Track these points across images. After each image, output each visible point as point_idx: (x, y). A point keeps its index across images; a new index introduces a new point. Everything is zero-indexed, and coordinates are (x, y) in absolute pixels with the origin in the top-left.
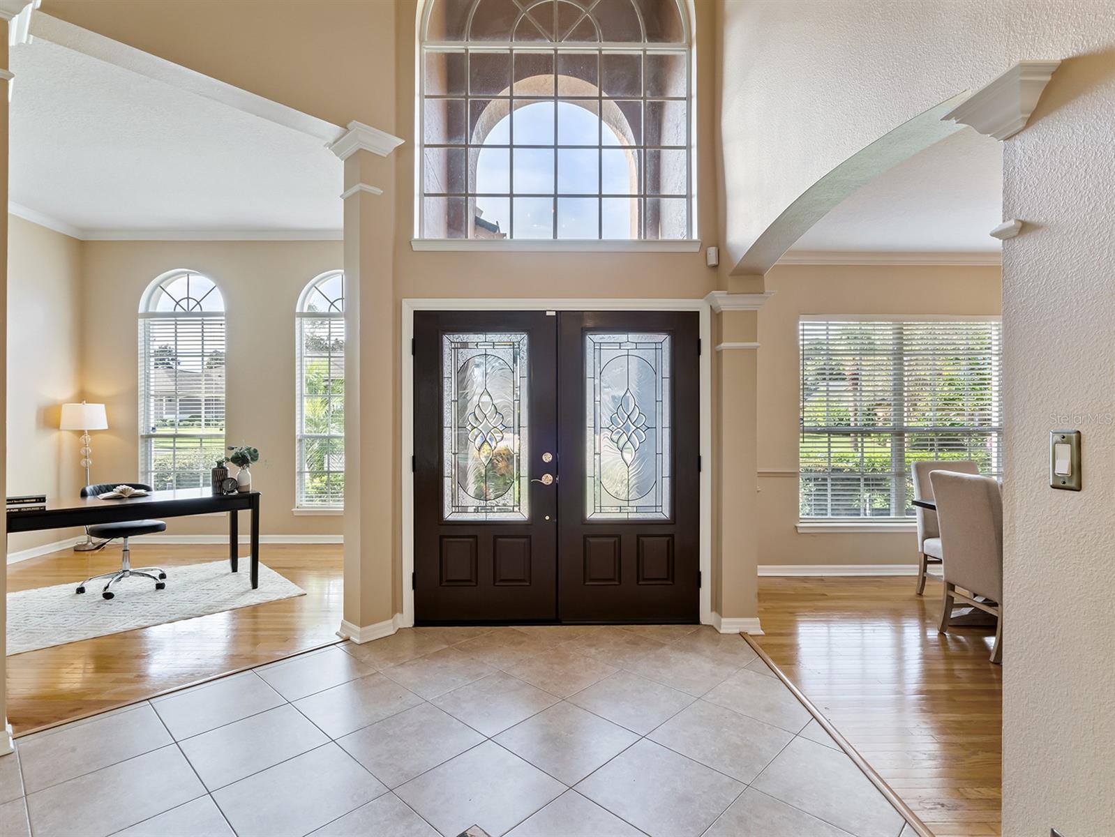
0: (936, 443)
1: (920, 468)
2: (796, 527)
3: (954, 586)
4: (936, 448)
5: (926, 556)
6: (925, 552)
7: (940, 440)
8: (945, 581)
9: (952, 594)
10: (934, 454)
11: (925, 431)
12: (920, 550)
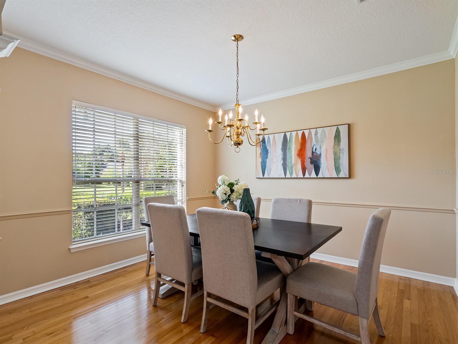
0: (154, 186)
1: (147, 200)
2: (70, 249)
3: (160, 274)
4: (154, 189)
5: (151, 252)
6: (150, 251)
7: (156, 185)
8: (156, 272)
9: (159, 279)
10: (154, 192)
11: (150, 180)
12: (147, 249)
